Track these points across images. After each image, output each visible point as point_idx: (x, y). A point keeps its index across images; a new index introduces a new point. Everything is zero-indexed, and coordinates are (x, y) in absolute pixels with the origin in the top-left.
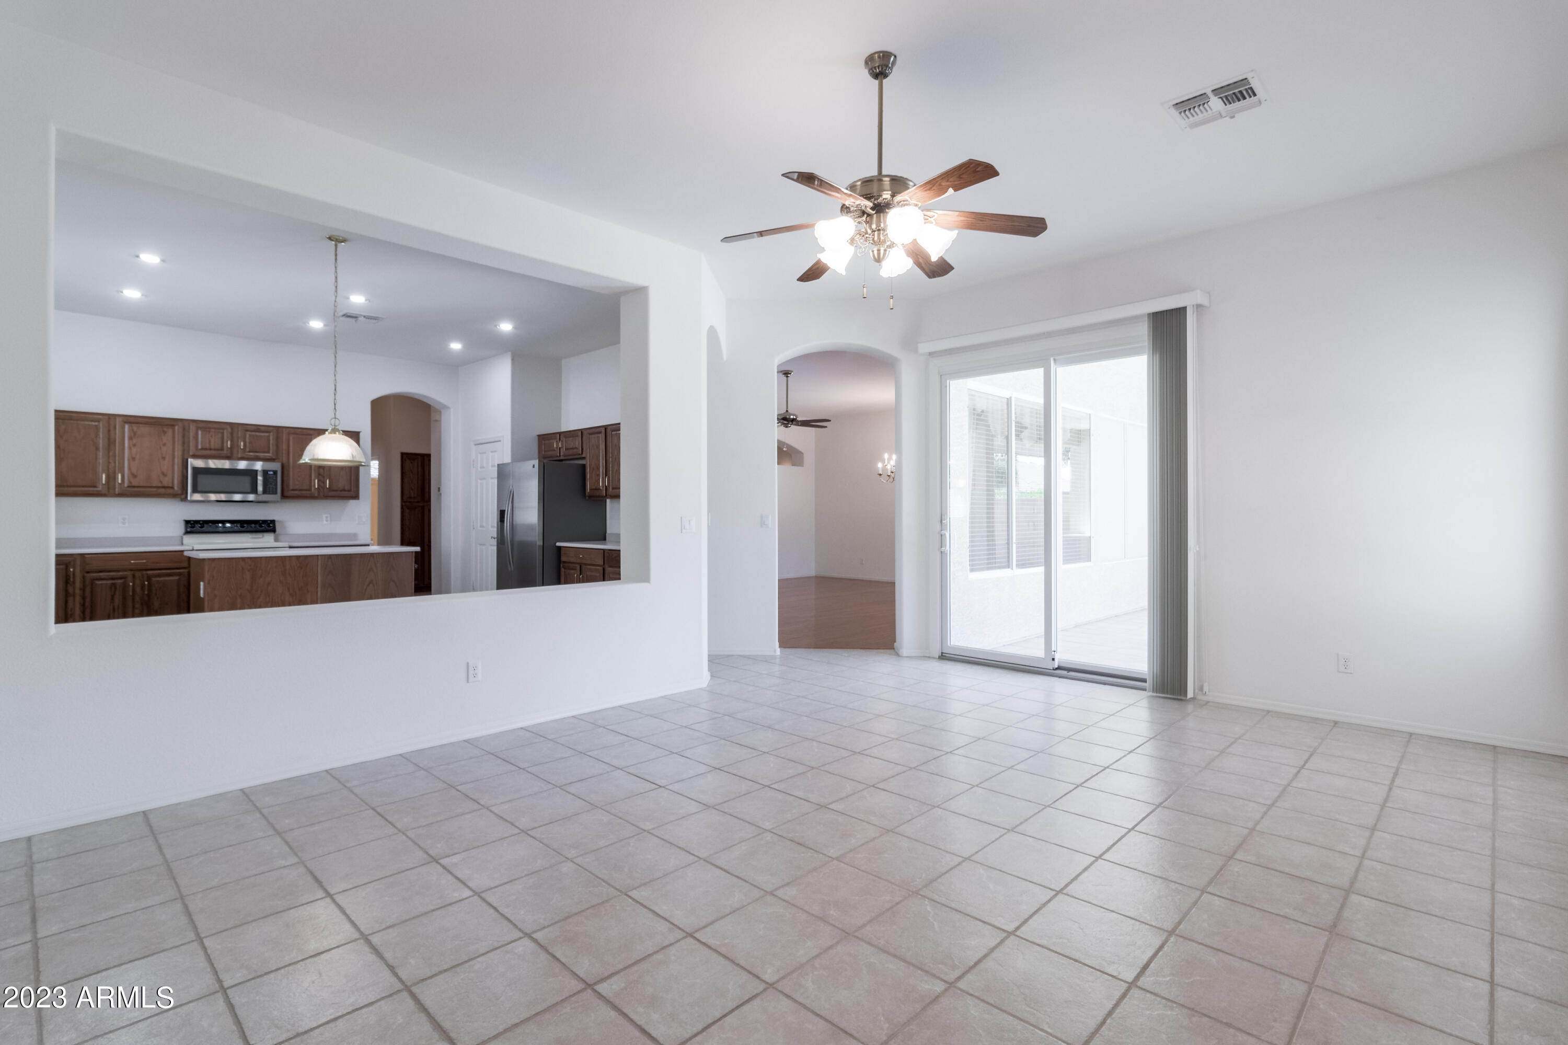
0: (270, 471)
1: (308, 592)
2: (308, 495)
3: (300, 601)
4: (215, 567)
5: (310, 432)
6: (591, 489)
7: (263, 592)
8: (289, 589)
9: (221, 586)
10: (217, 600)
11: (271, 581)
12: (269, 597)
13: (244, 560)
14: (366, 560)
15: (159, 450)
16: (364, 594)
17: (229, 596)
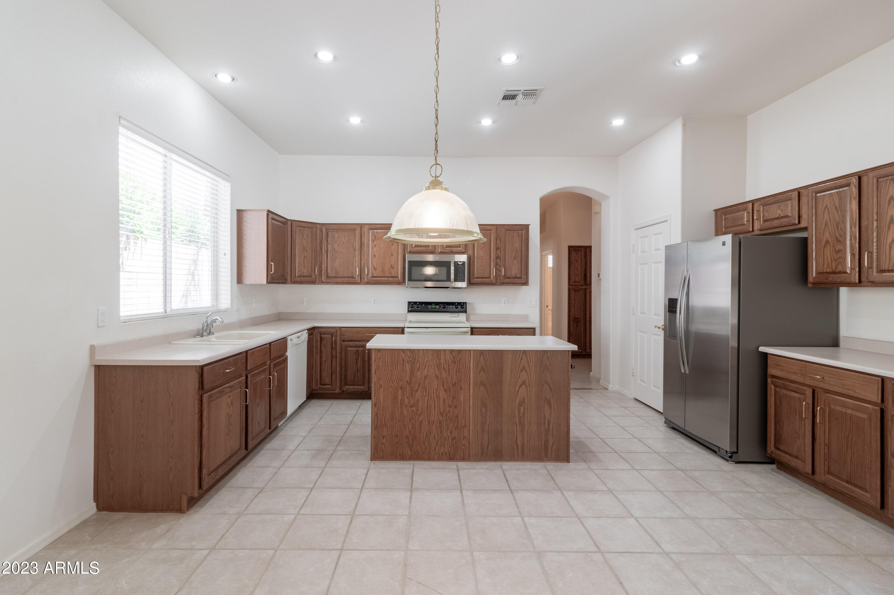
0: (460, 262)
1: (461, 388)
2: (489, 282)
3: (454, 398)
4: (380, 358)
5: (490, 228)
6: (821, 273)
7: (421, 386)
8: (443, 384)
9: (386, 376)
10: (382, 390)
11: (427, 375)
12: (426, 390)
13: (405, 351)
14: (518, 357)
15: (389, 249)
16: (517, 395)
17: (392, 387)
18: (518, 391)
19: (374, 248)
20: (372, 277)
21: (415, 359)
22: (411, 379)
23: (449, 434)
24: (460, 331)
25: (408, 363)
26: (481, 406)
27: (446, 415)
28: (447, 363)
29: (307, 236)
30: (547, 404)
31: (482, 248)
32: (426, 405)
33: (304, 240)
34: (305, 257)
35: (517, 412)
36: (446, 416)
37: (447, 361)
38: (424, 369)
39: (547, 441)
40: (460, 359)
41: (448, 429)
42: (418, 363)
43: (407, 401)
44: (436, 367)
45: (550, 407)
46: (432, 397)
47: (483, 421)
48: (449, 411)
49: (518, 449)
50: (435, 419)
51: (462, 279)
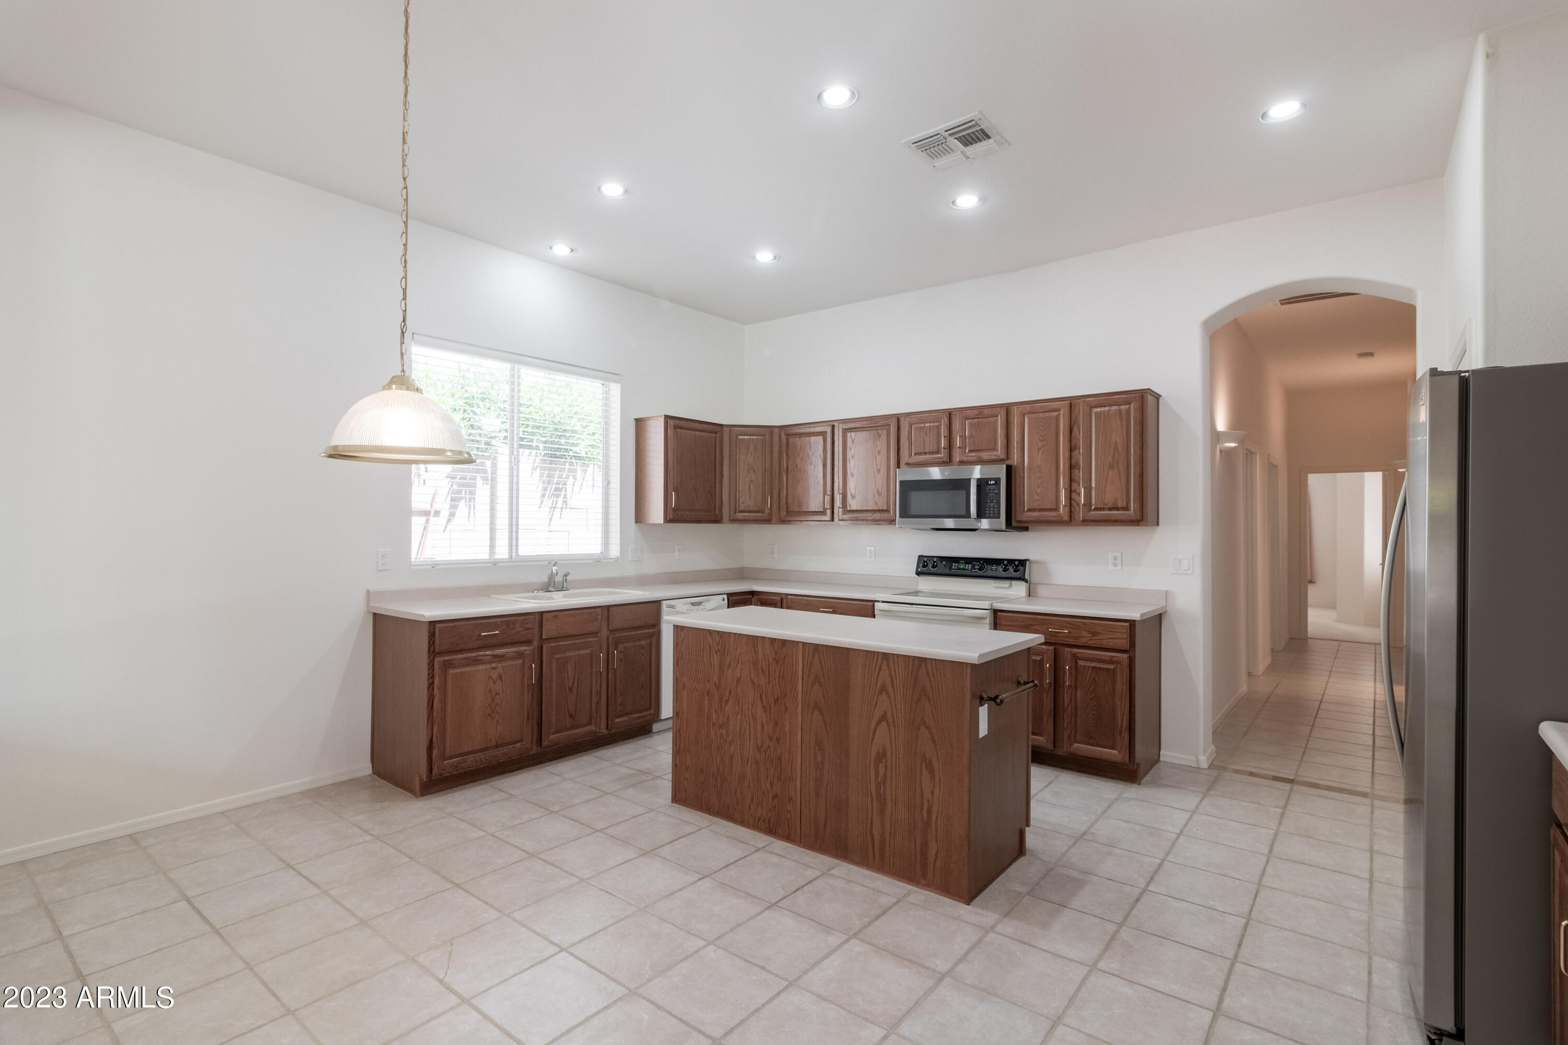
0: (991, 479)
1: (786, 709)
2: (1053, 519)
3: (776, 724)
4: (683, 640)
7: (732, 694)
8: (761, 696)
9: (690, 671)
10: (685, 692)
11: (741, 675)
12: (739, 703)
13: (712, 633)
14: (874, 665)
15: (874, 461)
16: (873, 739)
17: (697, 690)
18: (875, 730)
20: (848, 511)
21: (725, 648)
22: (720, 680)
23: (768, 786)
24: (966, 615)
25: (716, 653)
26: (815, 748)
27: (765, 751)
28: (767, 661)
30: (927, 769)
31: (1039, 449)
32: (738, 728)
34: (752, 481)
35: (872, 772)
36: (766, 754)
37: (766, 658)
38: (737, 666)
39: (925, 845)
40: (785, 657)
41: (767, 778)
42: (729, 656)
43: (714, 716)
44: (752, 665)
45: (933, 777)
46: (747, 716)
47: (818, 776)
48: (769, 747)
49: (873, 847)
50: (750, 755)
51: (994, 514)
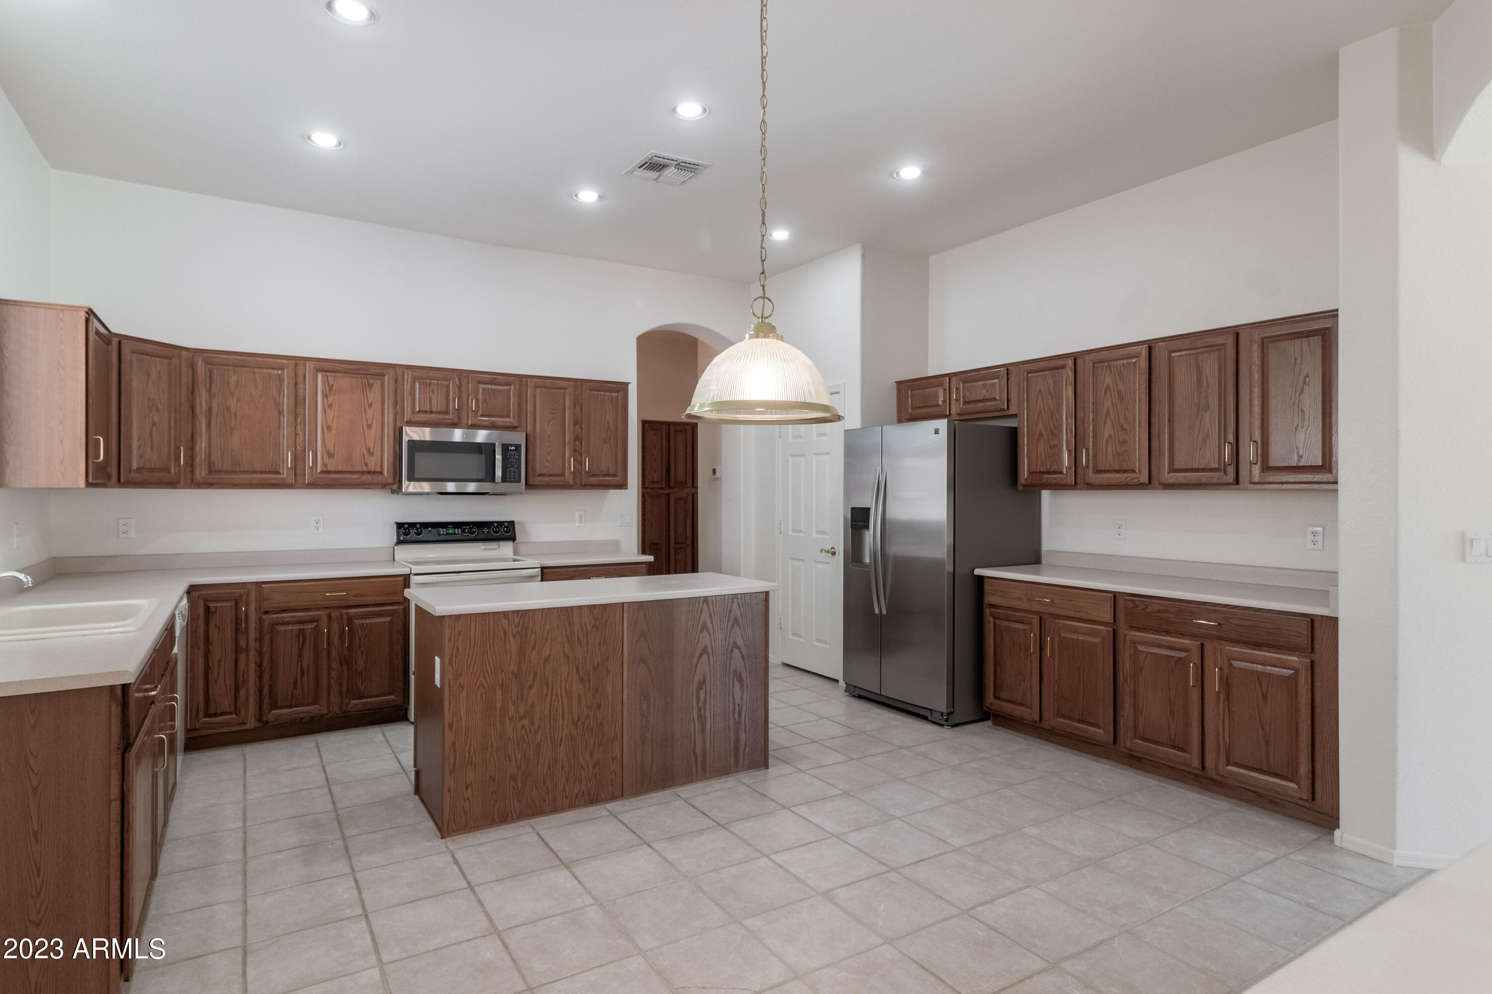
0: (512, 445)
1: (608, 672)
2: (561, 483)
3: (596, 691)
4: (460, 632)
5: (563, 384)
6: (1033, 473)
7: (538, 677)
8: (577, 668)
9: (472, 667)
10: (464, 695)
11: (550, 654)
12: (547, 684)
13: (508, 615)
14: (696, 609)
15: (364, 415)
16: (694, 673)
17: (483, 687)
18: (697, 665)
19: (328, 411)
20: (322, 472)
21: (528, 628)
22: (519, 665)
23: (588, 757)
24: (523, 575)
25: (514, 636)
26: (641, 699)
27: (583, 723)
28: (585, 630)
29: (160, 376)
30: (737, 681)
31: (549, 421)
32: (547, 712)
33: (150, 383)
34: (154, 424)
35: (695, 699)
36: (584, 726)
37: (584, 627)
38: (544, 645)
39: (737, 741)
40: (606, 621)
41: (586, 749)
42: (533, 635)
43: (512, 708)
44: (565, 639)
45: (742, 686)
46: (559, 695)
47: (644, 724)
48: (588, 716)
49: (696, 763)
50: (564, 735)
51: (514, 478)
